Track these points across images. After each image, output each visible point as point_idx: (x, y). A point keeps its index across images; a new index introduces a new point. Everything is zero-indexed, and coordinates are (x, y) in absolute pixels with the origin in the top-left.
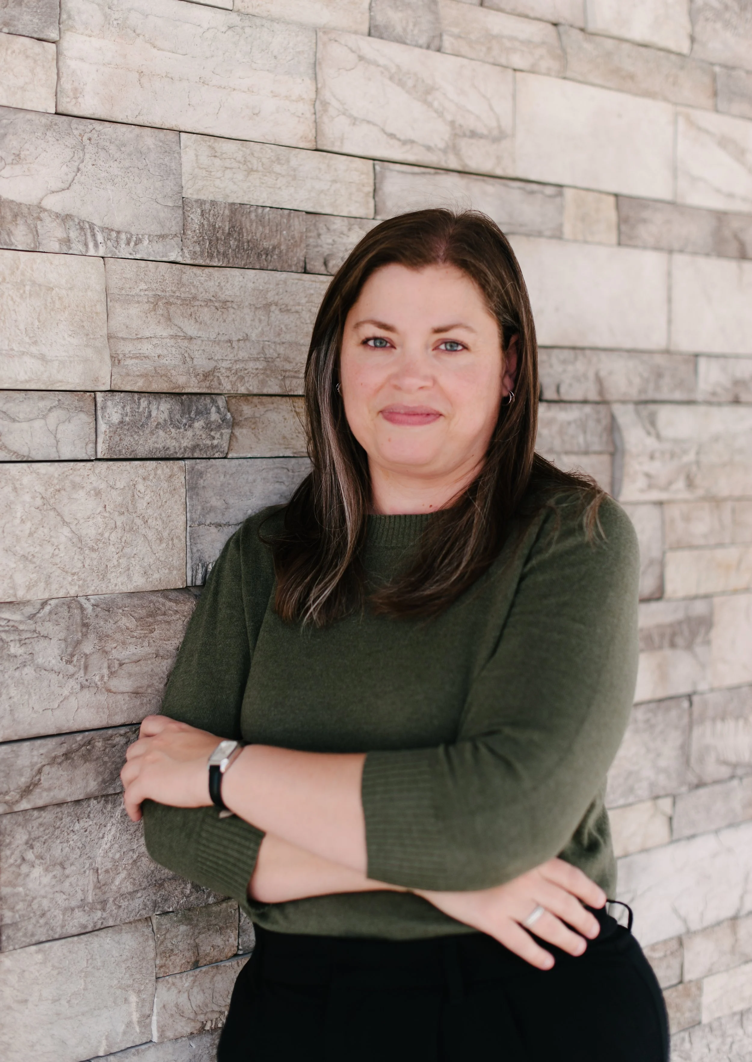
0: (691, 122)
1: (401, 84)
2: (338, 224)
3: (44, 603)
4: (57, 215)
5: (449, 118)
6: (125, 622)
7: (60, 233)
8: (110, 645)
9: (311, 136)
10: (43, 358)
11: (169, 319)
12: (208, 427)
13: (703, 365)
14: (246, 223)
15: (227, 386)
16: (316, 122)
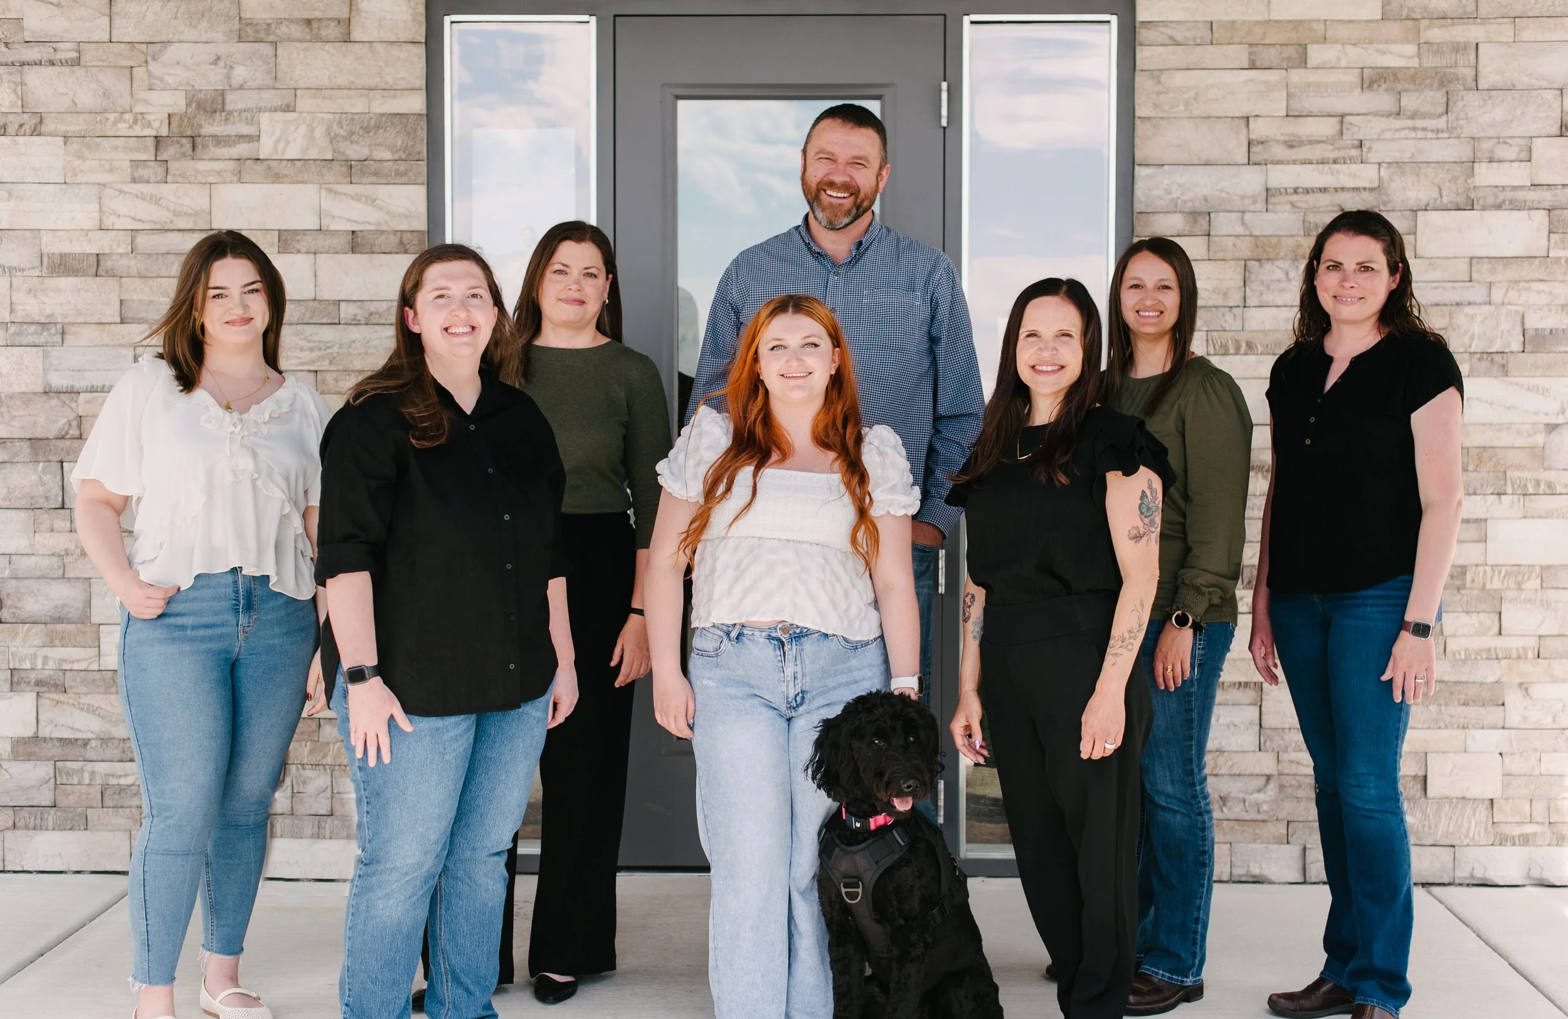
0: (330, 190)
1: (145, 200)
2: (115, 257)
5: (172, 209)
6: (18, 403)
8: (12, 410)
9: (98, 225)
11: (36, 296)
12: (50, 335)
13: (343, 306)
14: (68, 260)
15: (60, 320)
16: (100, 220)
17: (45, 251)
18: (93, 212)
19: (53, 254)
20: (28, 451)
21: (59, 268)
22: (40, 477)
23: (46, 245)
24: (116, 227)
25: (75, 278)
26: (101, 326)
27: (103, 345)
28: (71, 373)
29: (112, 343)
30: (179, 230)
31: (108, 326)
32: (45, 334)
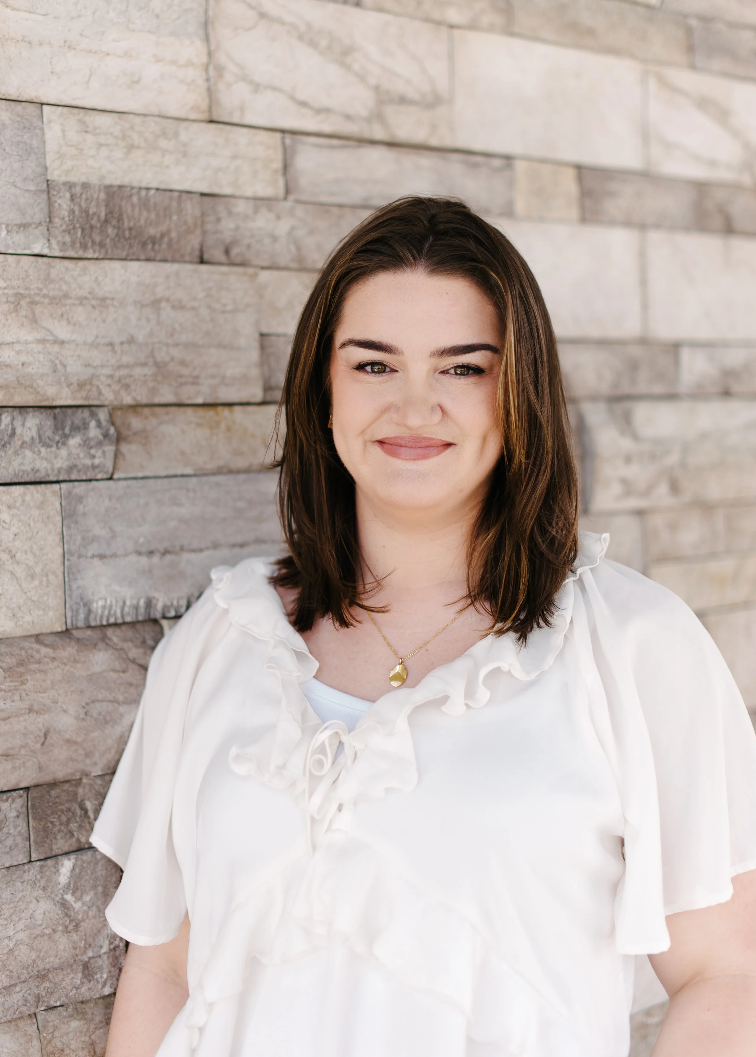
0: (663, 82)
1: (313, 44)
5: (373, 82)
9: (204, 105)
11: (34, 320)
12: (86, 444)
13: (686, 355)
14: (127, 208)
15: (108, 396)
16: (209, 90)
17: (55, 174)
18: (189, 64)
19: (86, 186)
20: (22, 824)
21: (102, 230)
22: (64, 904)
23: (61, 156)
24: (248, 120)
25: (150, 266)
26: (210, 413)
27: (219, 471)
28: (144, 560)
29: (241, 463)
30: (391, 145)
31: (226, 412)
32: (74, 441)
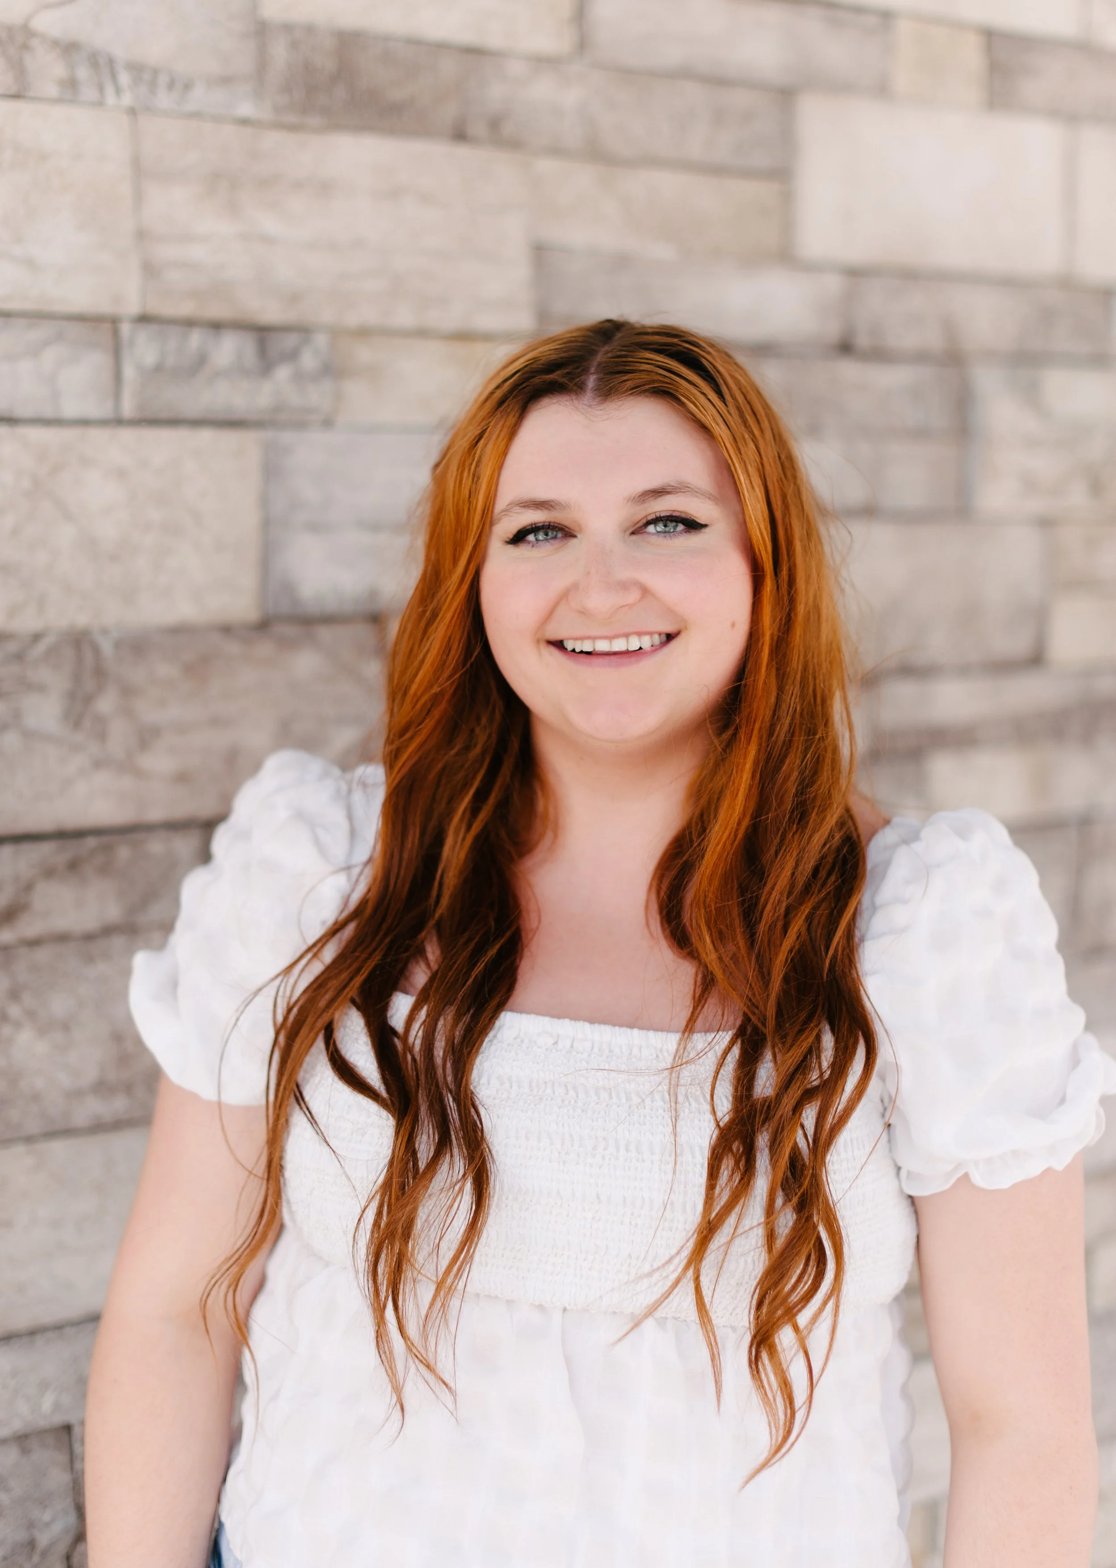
3: (37, 637)
4: (55, 44)
7: (59, 70)
10: (30, 264)
12: (299, 378)
